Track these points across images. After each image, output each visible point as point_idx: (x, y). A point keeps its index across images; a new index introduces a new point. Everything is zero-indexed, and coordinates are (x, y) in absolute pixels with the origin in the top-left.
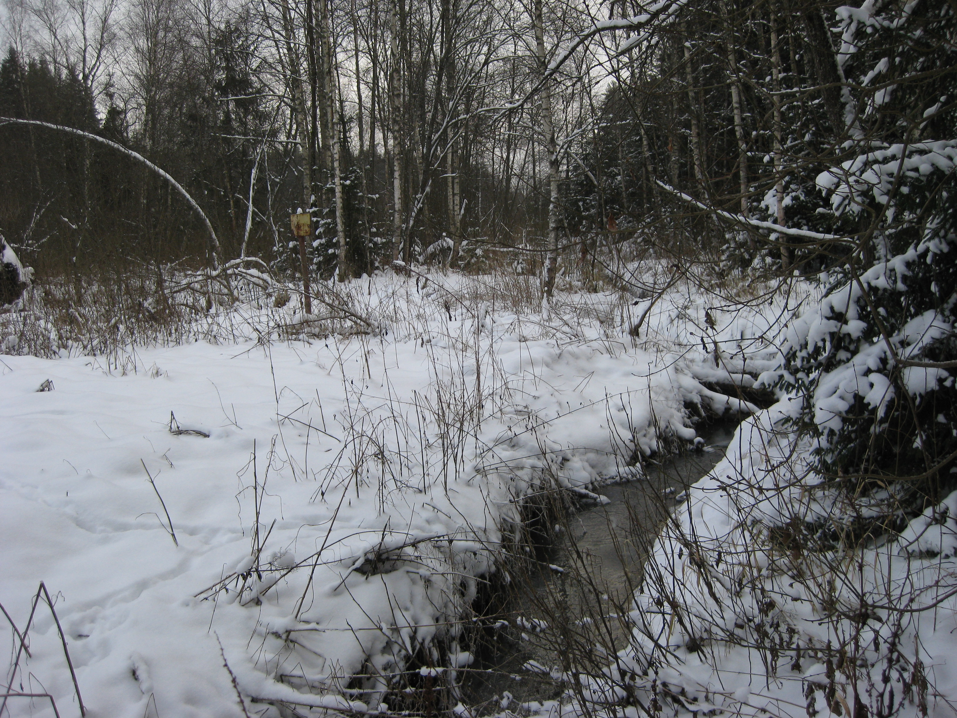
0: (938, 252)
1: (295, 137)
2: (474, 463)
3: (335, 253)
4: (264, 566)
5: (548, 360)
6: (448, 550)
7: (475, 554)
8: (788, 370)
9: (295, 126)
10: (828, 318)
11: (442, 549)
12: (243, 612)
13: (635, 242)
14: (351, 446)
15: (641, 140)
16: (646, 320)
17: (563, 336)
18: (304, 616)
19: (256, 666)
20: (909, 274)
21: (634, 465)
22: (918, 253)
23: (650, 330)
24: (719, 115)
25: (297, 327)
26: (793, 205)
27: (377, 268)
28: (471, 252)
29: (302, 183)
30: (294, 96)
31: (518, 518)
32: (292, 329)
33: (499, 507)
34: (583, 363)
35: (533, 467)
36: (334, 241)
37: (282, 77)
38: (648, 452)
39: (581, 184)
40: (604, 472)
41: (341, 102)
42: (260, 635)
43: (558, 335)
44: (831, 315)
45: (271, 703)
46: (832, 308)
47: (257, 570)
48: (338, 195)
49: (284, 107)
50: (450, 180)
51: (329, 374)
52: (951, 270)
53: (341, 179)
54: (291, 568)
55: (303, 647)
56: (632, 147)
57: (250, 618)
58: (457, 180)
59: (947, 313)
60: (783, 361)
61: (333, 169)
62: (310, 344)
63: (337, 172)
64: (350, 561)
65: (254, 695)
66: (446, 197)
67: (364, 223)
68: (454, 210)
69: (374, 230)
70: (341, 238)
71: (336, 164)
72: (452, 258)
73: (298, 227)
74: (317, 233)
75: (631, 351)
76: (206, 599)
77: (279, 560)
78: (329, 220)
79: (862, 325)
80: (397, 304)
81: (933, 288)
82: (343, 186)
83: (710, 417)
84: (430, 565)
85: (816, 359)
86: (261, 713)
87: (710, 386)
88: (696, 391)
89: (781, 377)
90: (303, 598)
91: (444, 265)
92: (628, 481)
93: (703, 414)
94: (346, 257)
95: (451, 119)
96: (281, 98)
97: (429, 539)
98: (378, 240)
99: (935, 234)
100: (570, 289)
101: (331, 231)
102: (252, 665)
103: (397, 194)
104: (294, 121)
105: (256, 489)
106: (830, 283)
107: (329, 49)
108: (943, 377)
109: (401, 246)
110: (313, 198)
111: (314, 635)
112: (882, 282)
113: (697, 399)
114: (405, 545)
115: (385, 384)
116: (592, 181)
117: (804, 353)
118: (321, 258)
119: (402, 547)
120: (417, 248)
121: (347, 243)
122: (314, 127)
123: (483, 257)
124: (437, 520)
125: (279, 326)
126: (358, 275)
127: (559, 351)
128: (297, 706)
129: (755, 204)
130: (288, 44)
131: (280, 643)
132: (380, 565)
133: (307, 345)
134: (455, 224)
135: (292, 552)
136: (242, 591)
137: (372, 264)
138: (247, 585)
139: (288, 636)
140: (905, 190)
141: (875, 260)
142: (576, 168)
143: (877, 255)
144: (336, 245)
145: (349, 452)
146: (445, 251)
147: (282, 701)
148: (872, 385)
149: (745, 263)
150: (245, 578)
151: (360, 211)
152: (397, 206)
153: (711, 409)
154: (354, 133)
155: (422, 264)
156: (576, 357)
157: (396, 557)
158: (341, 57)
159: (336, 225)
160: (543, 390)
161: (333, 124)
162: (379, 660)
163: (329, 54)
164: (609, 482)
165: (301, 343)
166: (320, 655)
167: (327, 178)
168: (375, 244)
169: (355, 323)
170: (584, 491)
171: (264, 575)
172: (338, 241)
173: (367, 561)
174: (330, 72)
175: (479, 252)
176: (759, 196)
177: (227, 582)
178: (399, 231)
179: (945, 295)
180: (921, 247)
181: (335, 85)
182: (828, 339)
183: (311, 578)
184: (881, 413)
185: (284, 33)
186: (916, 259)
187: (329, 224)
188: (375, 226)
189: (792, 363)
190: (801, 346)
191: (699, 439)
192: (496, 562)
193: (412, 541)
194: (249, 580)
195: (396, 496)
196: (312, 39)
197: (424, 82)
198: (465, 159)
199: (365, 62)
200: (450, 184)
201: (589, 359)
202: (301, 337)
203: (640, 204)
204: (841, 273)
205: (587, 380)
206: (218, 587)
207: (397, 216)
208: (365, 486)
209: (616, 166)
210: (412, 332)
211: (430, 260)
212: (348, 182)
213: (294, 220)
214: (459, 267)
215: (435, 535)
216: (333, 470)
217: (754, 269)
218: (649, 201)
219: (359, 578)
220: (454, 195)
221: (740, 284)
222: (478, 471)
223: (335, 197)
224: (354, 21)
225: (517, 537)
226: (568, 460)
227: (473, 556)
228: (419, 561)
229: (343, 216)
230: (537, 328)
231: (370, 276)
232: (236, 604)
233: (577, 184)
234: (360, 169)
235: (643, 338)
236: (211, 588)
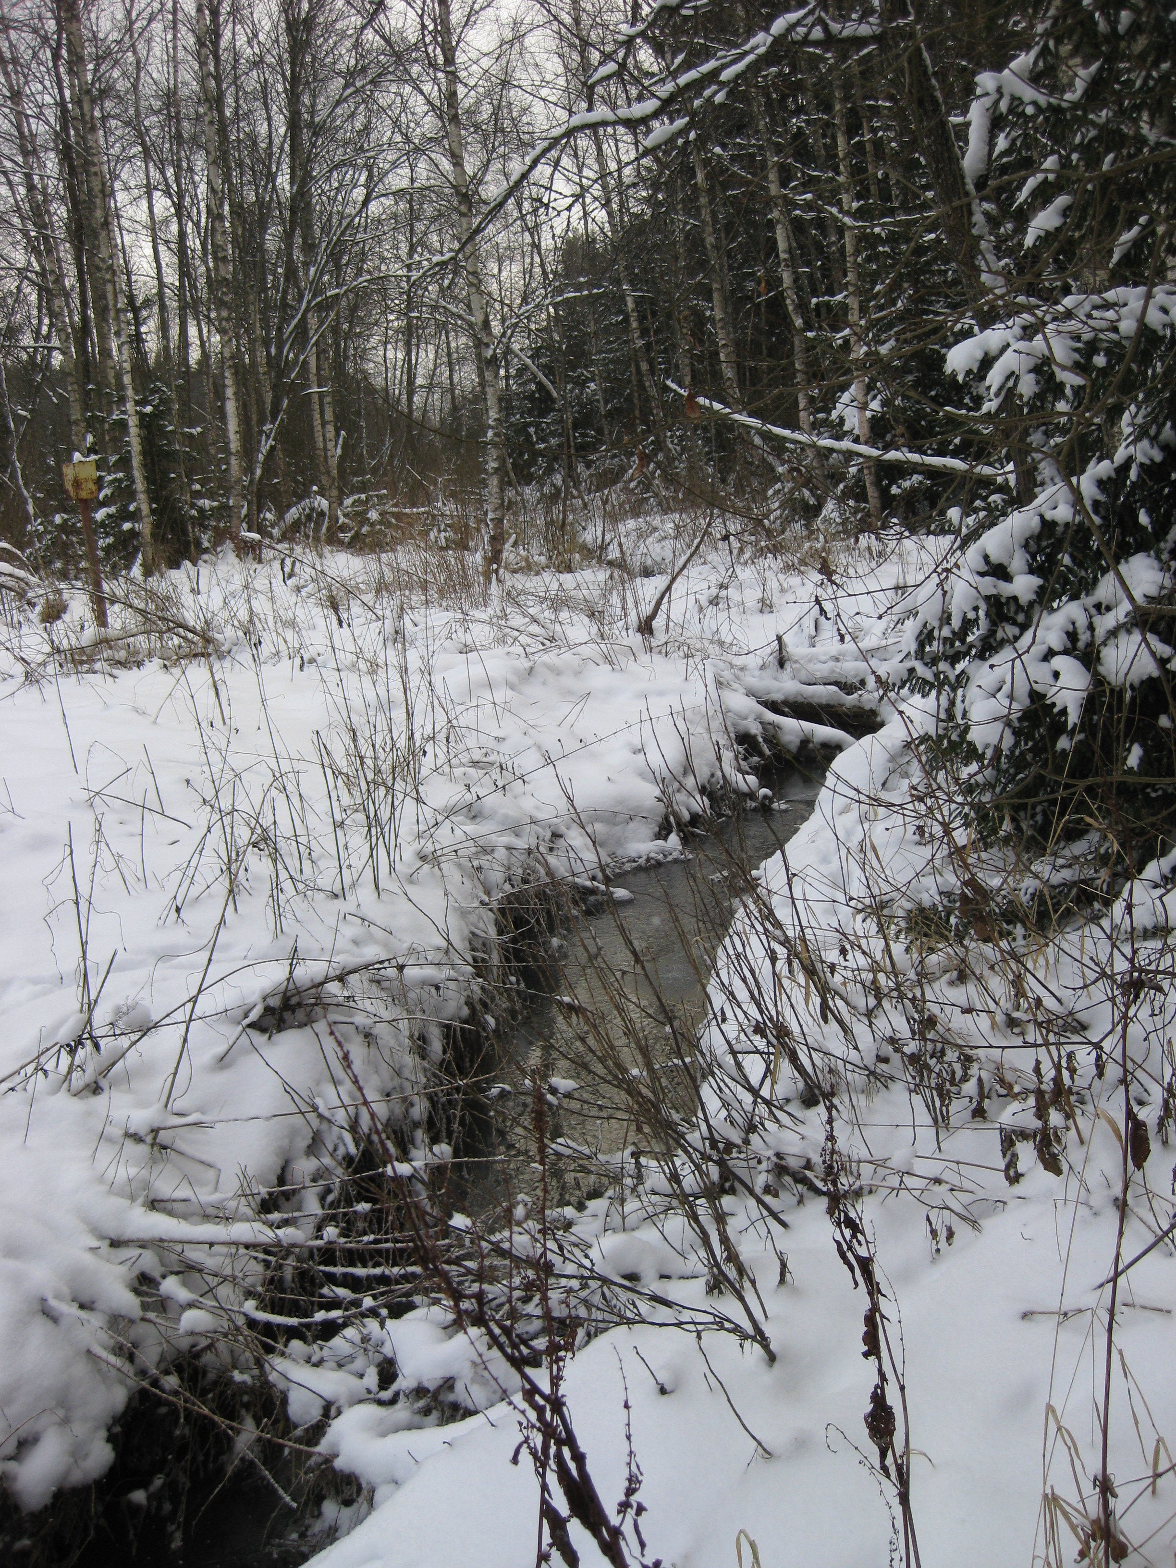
0: (1148, 462)
1: (48, 337)
2: (416, 846)
3: (132, 530)
4: (100, 1028)
5: (513, 678)
6: (396, 984)
7: (437, 988)
8: (922, 659)
9: (46, 321)
10: (982, 574)
11: (385, 984)
12: (76, 1106)
13: (626, 489)
14: (217, 829)
15: (626, 320)
16: (664, 607)
17: (529, 640)
18: (178, 1105)
19: (112, 1189)
20: (1102, 498)
21: (665, 838)
22: (1116, 465)
23: (671, 624)
24: (753, 274)
25: (88, 651)
26: (884, 414)
27: (206, 551)
28: (360, 517)
29: (68, 416)
30: (43, 268)
31: (492, 932)
32: (81, 655)
33: (463, 913)
34: (567, 681)
35: (510, 848)
36: (132, 508)
37: (19, 236)
38: (686, 816)
39: (530, 397)
40: (620, 852)
41: (129, 274)
42: (110, 1140)
43: (523, 639)
44: (985, 568)
45: (143, 1244)
46: (986, 557)
47: (91, 1037)
48: (133, 430)
49: (27, 289)
50: (316, 399)
51: (155, 722)
52: (1167, 490)
53: (137, 403)
54: (146, 1029)
55: (182, 1153)
56: (611, 335)
57: (89, 1114)
58: (328, 399)
59: (1165, 556)
60: (913, 647)
61: (121, 387)
62: (114, 677)
63: (130, 392)
64: (239, 1013)
65: (113, 1236)
66: (312, 428)
67: (179, 476)
68: (325, 449)
69: (197, 487)
70: (142, 503)
71: (127, 379)
72: (328, 529)
73: (77, 484)
74: (101, 496)
75: (644, 658)
76: (12, 1089)
77: (125, 1018)
78: (121, 475)
79: (1035, 581)
80: (255, 604)
81: (1143, 518)
82: (142, 416)
83: (778, 756)
84: (370, 1008)
85: (963, 641)
86: (129, 1263)
87: (774, 707)
88: (753, 716)
89: (912, 671)
90: (175, 1074)
91: (317, 539)
92: (659, 864)
93: (767, 752)
94: (152, 535)
95: (315, 296)
96: (22, 273)
97: (366, 967)
98: (206, 503)
99: (1141, 433)
100: (528, 568)
101: (124, 493)
102: (105, 1188)
103: (232, 424)
104: (44, 311)
105: (77, 903)
106: (967, 526)
107: (104, 184)
108: (1165, 656)
109: (244, 511)
110: (90, 438)
111: (197, 1134)
112: (1063, 513)
113: (755, 729)
114: (327, 980)
115: (264, 726)
116: (548, 393)
117: (946, 632)
118: (110, 540)
119: (322, 984)
120: (269, 516)
121: (153, 512)
122: (85, 319)
123: (380, 523)
124: (370, 939)
125: (59, 651)
126: (175, 564)
127: (529, 664)
128: (186, 1246)
129: (821, 415)
130: (28, 177)
131: (143, 1149)
132: (287, 1015)
133: (109, 679)
134: (328, 472)
135: (146, 1003)
136: (70, 1072)
137: (198, 543)
138: (77, 1061)
139: (155, 1138)
140: (1100, 360)
141: (1036, 486)
142: (521, 372)
143: (1039, 479)
144: (134, 516)
145: (215, 839)
146: (316, 516)
147: (161, 1240)
148: (1056, 675)
149: (811, 512)
150: (72, 1051)
151: (171, 455)
152: (234, 445)
153: (777, 744)
154: (150, 327)
155: (279, 541)
156: (557, 671)
157: (313, 1001)
158: (122, 197)
159: (133, 482)
160: (510, 727)
161: (118, 311)
162: (305, 1167)
163: (103, 191)
164: (628, 867)
165: (99, 676)
166: (210, 1166)
167: (110, 403)
168: (201, 510)
169: (185, 638)
170: (588, 883)
171: (102, 1042)
172: (138, 510)
173: (268, 1010)
174: (106, 224)
175: (373, 515)
176: (828, 401)
177: (43, 1060)
178: (239, 487)
179: (1161, 529)
180: (1120, 455)
181: (116, 246)
182: (983, 607)
183: (185, 1040)
184: (1073, 718)
185: (20, 159)
186: (1113, 475)
187: (119, 481)
188: (197, 481)
189: (928, 649)
190: (941, 619)
191: (764, 791)
192: (469, 1003)
193: (338, 972)
194: (81, 1052)
195: (298, 904)
196: (72, 168)
197: (263, 239)
198: (339, 366)
199: (162, 205)
200: (317, 407)
201: (578, 673)
202: (98, 666)
203: (630, 428)
204: (984, 509)
205: (579, 707)
206: (30, 1069)
207: (234, 461)
208: (244, 893)
209: (586, 367)
210: (282, 647)
211: (291, 534)
212: (149, 409)
213: (69, 472)
214: (341, 543)
215: (376, 959)
216: (190, 872)
217: (826, 520)
218: (645, 422)
219: (259, 1039)
220: (324, 424)
221: (807, 545)
222: (423, 858)
223: (128, 434)
224: (141, 135)
225: (495, 958)
226: (561, 836)
227: (433, 990)
228: (352, 1004)
229: (144, 465)
230: (487, 628)
231: (195, 564)
232: (63, 1093)
233: (525, 398)
234: (168, 386)
235: (660, 637)
236: (18, 1072)
